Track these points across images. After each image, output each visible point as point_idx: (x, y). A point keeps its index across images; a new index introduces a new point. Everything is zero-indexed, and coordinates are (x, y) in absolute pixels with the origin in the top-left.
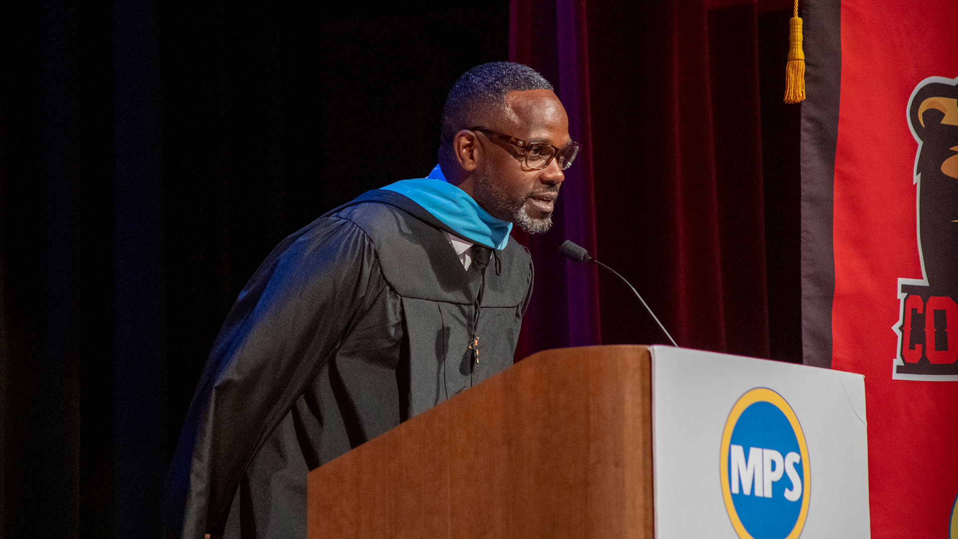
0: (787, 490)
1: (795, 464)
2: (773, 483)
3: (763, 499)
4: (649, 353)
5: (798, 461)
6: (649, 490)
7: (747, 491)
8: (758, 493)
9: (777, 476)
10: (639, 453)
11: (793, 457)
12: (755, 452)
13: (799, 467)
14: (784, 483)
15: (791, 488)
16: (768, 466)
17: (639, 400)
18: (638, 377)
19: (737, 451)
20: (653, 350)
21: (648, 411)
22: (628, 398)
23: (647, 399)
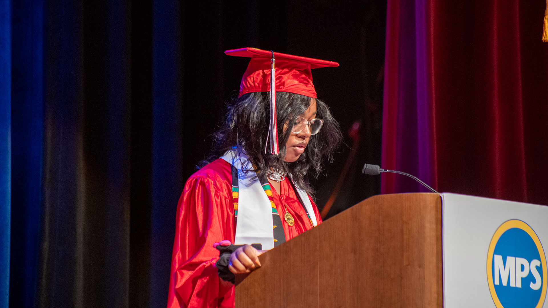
0: (532, 283)
1: (537, 267)
2: (522, 279)
3: (516, 288)
4: (441, 197)
5: (539, 265)
6: (440, 282)
7: (505, 284)
8: (512, 285)
9: (525, 274)
10: (434, 260)
11: (535, 263)
12: (510, 259)
13: (540, 269)
14: (530, 278)
15: (534, 282)
16: (519, 268)
17: (434, 226)
18: (433, 212)
19: (498, 259)
20: (443, 196)
21: (440, 233)
22: (427, 225)
23: (440, 227)
